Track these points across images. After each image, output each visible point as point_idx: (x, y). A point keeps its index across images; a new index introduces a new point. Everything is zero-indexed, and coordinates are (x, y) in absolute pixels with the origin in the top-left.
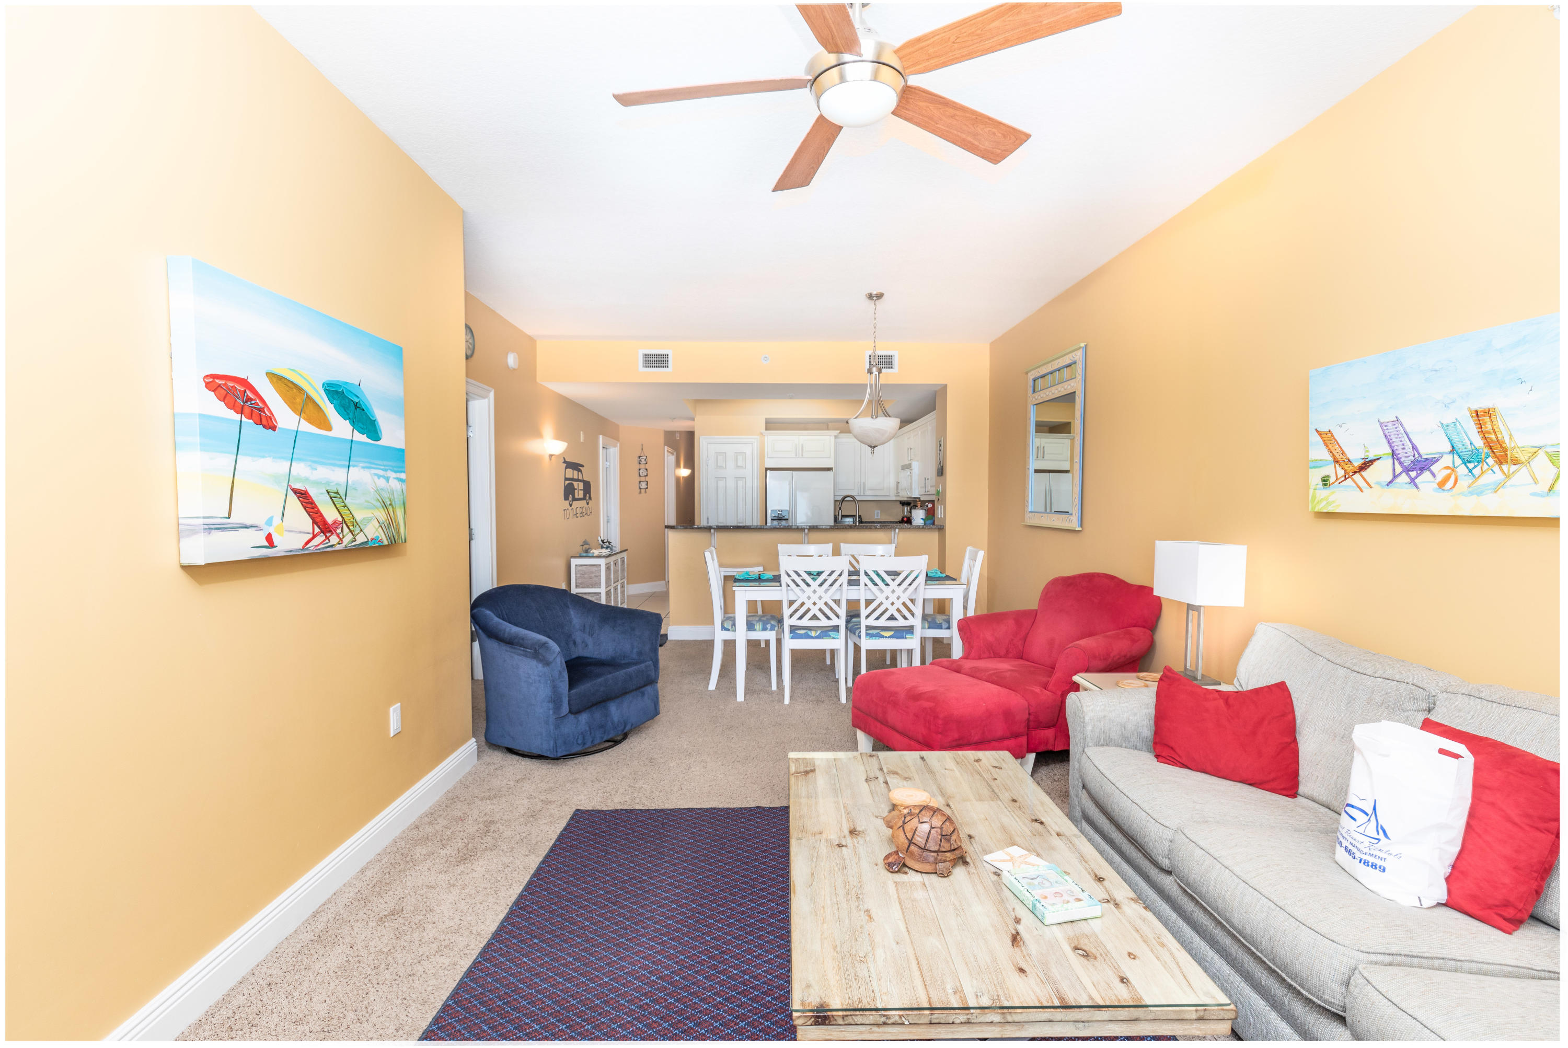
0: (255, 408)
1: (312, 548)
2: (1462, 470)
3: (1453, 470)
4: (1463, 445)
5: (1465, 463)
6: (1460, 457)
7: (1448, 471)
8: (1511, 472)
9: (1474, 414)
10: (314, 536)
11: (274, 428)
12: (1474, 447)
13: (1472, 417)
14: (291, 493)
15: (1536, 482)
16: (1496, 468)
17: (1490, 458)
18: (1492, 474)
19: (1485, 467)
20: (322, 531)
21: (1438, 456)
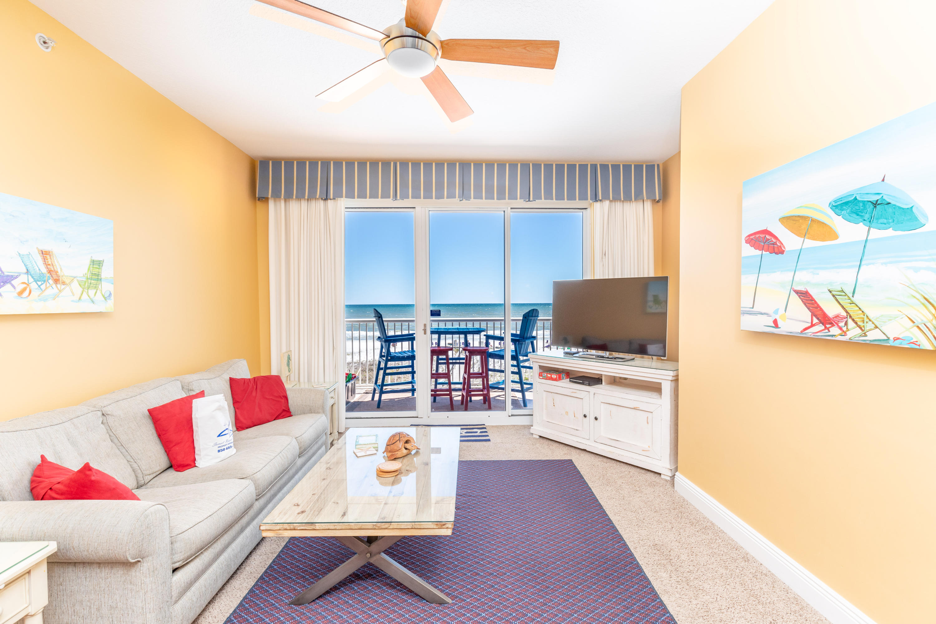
0: (770, 244)
1: (810, 334)
2: (34, 285)
3: (28, 285)
4: (34, 270)
5: (36, 281)
6: (32, 277)
7: (25, 286)
8: (62, 289)
9: (41, 252)
10: (812, 325)
11: (782, 252)
12: (41, 272)
13: (39, 253)
14: (793, 293)
15: (73, 295)
16: (54, 286)
17: (51, 280)
18: (52, 290)
19: (48, 285)
20: (821, 322)
21: (17, 274)
